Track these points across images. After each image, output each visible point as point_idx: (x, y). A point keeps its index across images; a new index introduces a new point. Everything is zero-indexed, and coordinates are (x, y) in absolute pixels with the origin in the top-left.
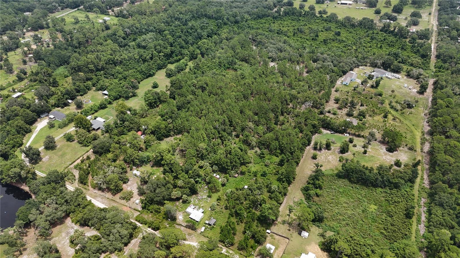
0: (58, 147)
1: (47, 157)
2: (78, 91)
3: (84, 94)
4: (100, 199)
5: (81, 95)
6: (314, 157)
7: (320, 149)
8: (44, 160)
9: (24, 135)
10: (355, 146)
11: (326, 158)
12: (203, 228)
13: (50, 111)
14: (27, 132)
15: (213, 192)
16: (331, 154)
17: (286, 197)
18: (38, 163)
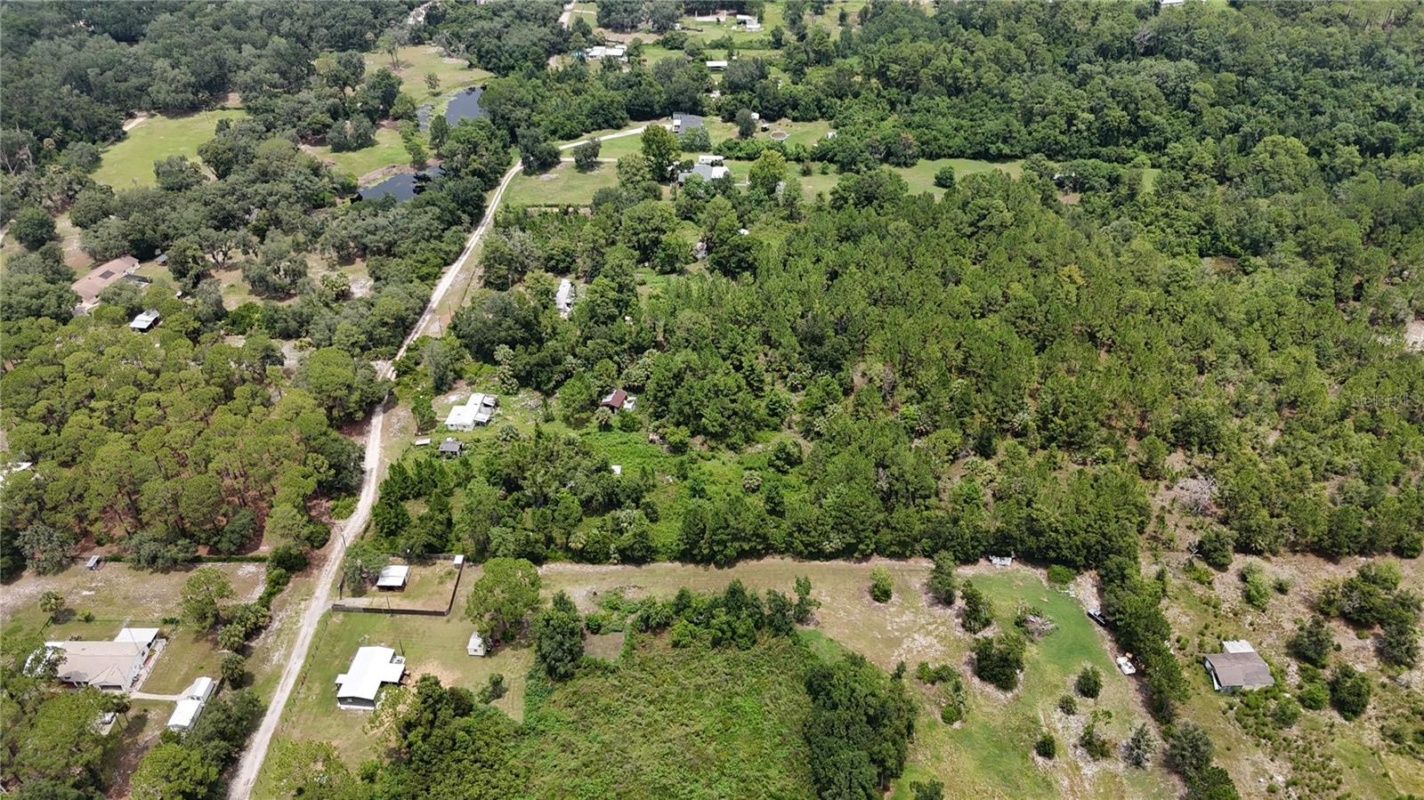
0: (595, 172)
1: (554, 176)
2: (795, 107)
3: (804, 120)
4: (462, 276)
5: (795, 120)
6: (881, 594)
7: (948, 601)
8: (545, 177)
9: (600, 128)
10: (1067, 707)
11: (908, 629)
12: (427, 441)
13: (703, 114)
14: (611, 126)
15: (566, 419)
16: (941, 639)
17: (630, 568)
18: (531, 174)
